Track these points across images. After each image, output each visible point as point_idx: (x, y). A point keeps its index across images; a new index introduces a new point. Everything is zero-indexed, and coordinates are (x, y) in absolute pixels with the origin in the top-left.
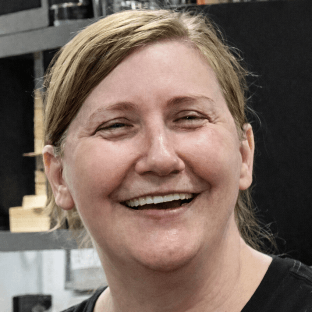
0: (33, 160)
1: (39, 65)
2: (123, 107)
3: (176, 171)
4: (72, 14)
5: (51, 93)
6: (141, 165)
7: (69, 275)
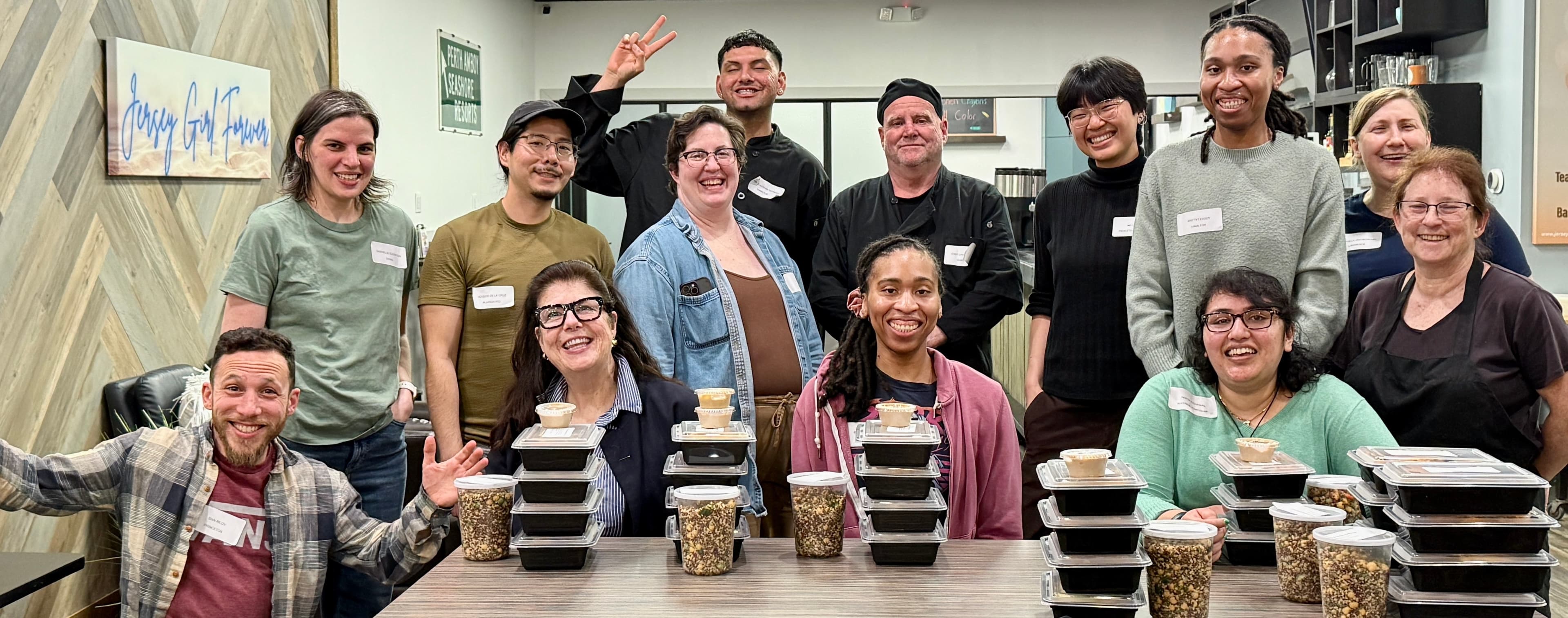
0: (1347, 142)
1: (1352, 106)
2: (1382, 121)
3: (1402, 145)
4: (1364, 89)
5: (1355, 117)
6: (1389, 143)
7: (1359, 180)
